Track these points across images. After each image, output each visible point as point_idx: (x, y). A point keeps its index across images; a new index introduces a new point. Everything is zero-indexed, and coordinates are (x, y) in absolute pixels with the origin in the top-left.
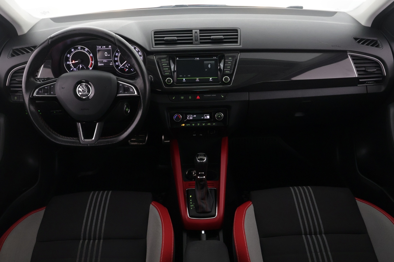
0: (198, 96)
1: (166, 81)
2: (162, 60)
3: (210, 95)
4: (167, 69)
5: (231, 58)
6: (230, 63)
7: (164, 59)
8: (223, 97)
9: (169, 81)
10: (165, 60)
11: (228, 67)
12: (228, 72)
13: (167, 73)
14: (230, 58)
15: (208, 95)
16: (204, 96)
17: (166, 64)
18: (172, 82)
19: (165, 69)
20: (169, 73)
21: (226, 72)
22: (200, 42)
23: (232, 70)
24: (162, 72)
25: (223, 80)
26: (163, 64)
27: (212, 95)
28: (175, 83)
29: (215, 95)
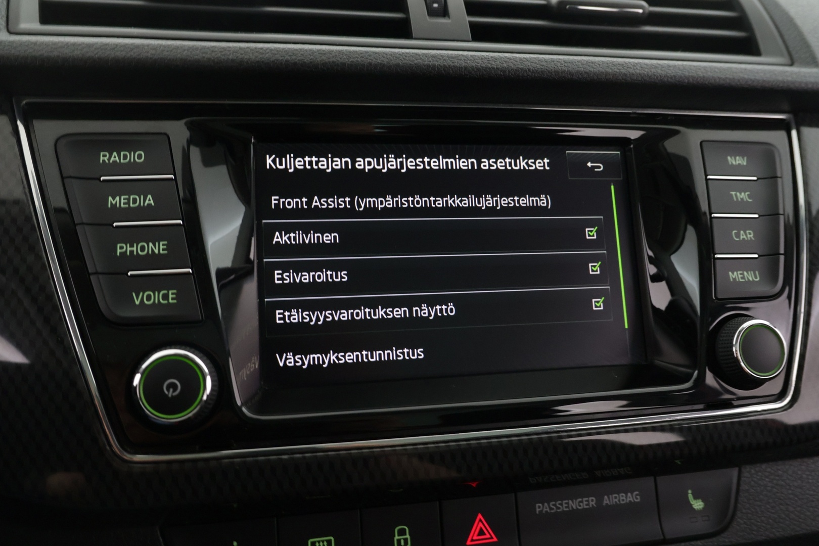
0: (480, 522)
2: (104, 157)
3: (592, 502)
4: (160, 248)
5: (739, 161)
6: (743, 196)
7: (132, 148)
8: (698, 505)
9: (172, 388)
10: (138, 157)
11: (743, 236)
12: (750, 276)
13: (156, 297)
14: (734, 155)
15: (574, 504)
16: (539, 508)
17: (150, 200)
18: (208, 396)
19: (129, 249)
20: (171, 296)
21: (735, 275)
22: (473, 26)
23: (782, 258)
24: (92, 277)
25: (736, 350)
26: (114, 200)
27: (606, 501)
28: (242, 404)
29: (629, 494)
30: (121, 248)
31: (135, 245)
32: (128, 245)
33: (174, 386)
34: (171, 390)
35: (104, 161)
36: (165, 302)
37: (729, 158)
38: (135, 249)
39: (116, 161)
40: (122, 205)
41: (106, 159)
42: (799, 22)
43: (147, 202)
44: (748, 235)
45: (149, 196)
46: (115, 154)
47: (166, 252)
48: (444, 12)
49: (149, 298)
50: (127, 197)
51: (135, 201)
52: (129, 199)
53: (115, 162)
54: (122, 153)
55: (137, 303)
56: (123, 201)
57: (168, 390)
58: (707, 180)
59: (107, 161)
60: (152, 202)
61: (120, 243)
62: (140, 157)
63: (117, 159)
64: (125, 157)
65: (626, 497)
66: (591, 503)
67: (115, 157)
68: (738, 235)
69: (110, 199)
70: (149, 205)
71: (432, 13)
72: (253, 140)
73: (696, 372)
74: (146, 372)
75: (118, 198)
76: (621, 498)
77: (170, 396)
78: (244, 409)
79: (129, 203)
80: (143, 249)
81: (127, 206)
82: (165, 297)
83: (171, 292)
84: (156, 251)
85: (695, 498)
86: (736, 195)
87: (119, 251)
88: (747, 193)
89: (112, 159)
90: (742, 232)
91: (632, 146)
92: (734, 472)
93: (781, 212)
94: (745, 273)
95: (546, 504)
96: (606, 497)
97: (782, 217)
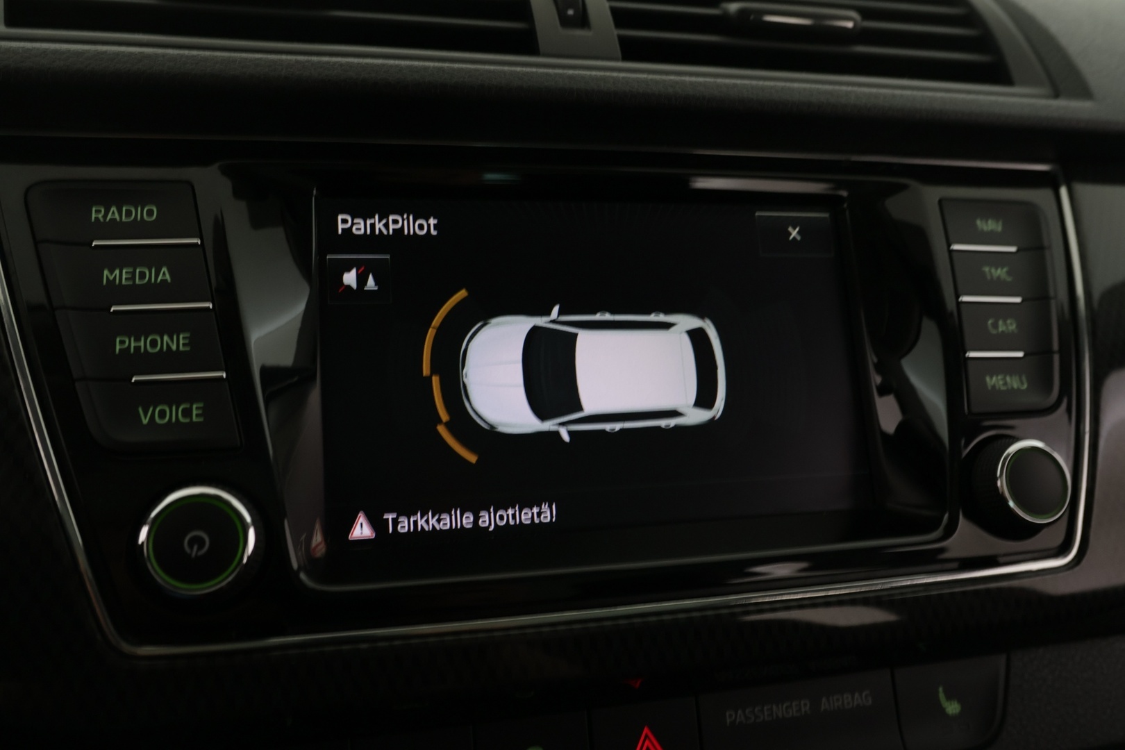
0: (647, 740)
1: (144, 532)
2: (97, 213)
3: (805, 706)
4: (178, 343)
6: (1000, 273)
7: (139, 201)
9: (196, 544)
10: (147, 213)
11: (1001, 328)
12: (1014, 382)
13: (174, 414)
14: (985, 217)
15: (779, 711)
16: (730, 717)
17: (165, 274)
18: (249, 558)
19: (133, 345)
20: (195, 412)
21: (994, 381)
22: (623, 41)
23: (1056, 358)
24: (77, 385)
25: (1002, 484)
26: (112, 273)
27: (824, 705)
28: (300, 568)
29: (857, 695)
30: (122, 342)
31: (143, 339)
32: (132, 339)
33: (199, 541)
34: (195, 548)
35: (97, 219)
36: (187, 420)
37: (978, 222)
38: (142, 344)
39: (116, 219)
40: (124, 281)
41: (100, 216)
42: (1064, 40)
43: (160, 278)
44: (1008, 326)
45: (164, 269)
46: (114, 209)
47: (188, 349)
48: (582, 20)
49: (162, 414)
50: (131, 270)
51: (142, 275)
52: (134, 273)
53: (113, 220)
54: (124, 209)
55: (145, 421)
56: (124, 276)
57: (191, 547)
58: (951, 252)
59: (102, 220)
60: (168, 277)
61: (120, 334)
62: (150, 213)
63: (117, 216)
64: (129, 213)
65: (853, 698)
66: (803, 710)
67: (113, 214)
68: (995, 326)
69: (106, 272)
70: (164, 281)
71: (566, 22)
72: (315, 192)
73: (946, 516)
74: (159, 521)
75: (117, 272)
76: (846, 702)
77: (194, 554)
78: (303, 576)
79: (133, 278)
80: (154, 343)
81: (130, 283)
82: (188, 413)
83: (194, 406)
84: (174, 347)
85: (949, 697)
86: (990, 271)
87: (118, 347)
88: (1005, 270)
89: (109, 216)
90: (1001, 322)
91: (845, 205)
92: (1001, 660)
93: (1052, 293)
94: (1008, 379)
95: (740, 712)
96: (824, 700)
97: (1053, 303)
